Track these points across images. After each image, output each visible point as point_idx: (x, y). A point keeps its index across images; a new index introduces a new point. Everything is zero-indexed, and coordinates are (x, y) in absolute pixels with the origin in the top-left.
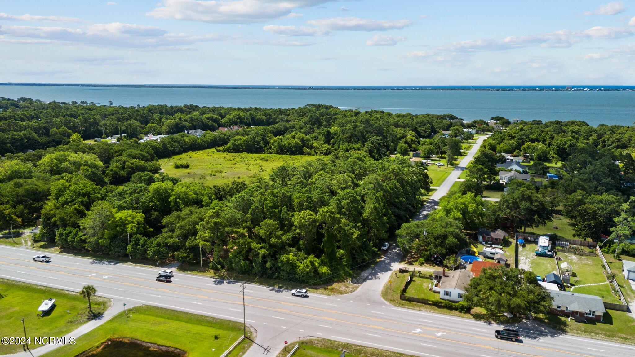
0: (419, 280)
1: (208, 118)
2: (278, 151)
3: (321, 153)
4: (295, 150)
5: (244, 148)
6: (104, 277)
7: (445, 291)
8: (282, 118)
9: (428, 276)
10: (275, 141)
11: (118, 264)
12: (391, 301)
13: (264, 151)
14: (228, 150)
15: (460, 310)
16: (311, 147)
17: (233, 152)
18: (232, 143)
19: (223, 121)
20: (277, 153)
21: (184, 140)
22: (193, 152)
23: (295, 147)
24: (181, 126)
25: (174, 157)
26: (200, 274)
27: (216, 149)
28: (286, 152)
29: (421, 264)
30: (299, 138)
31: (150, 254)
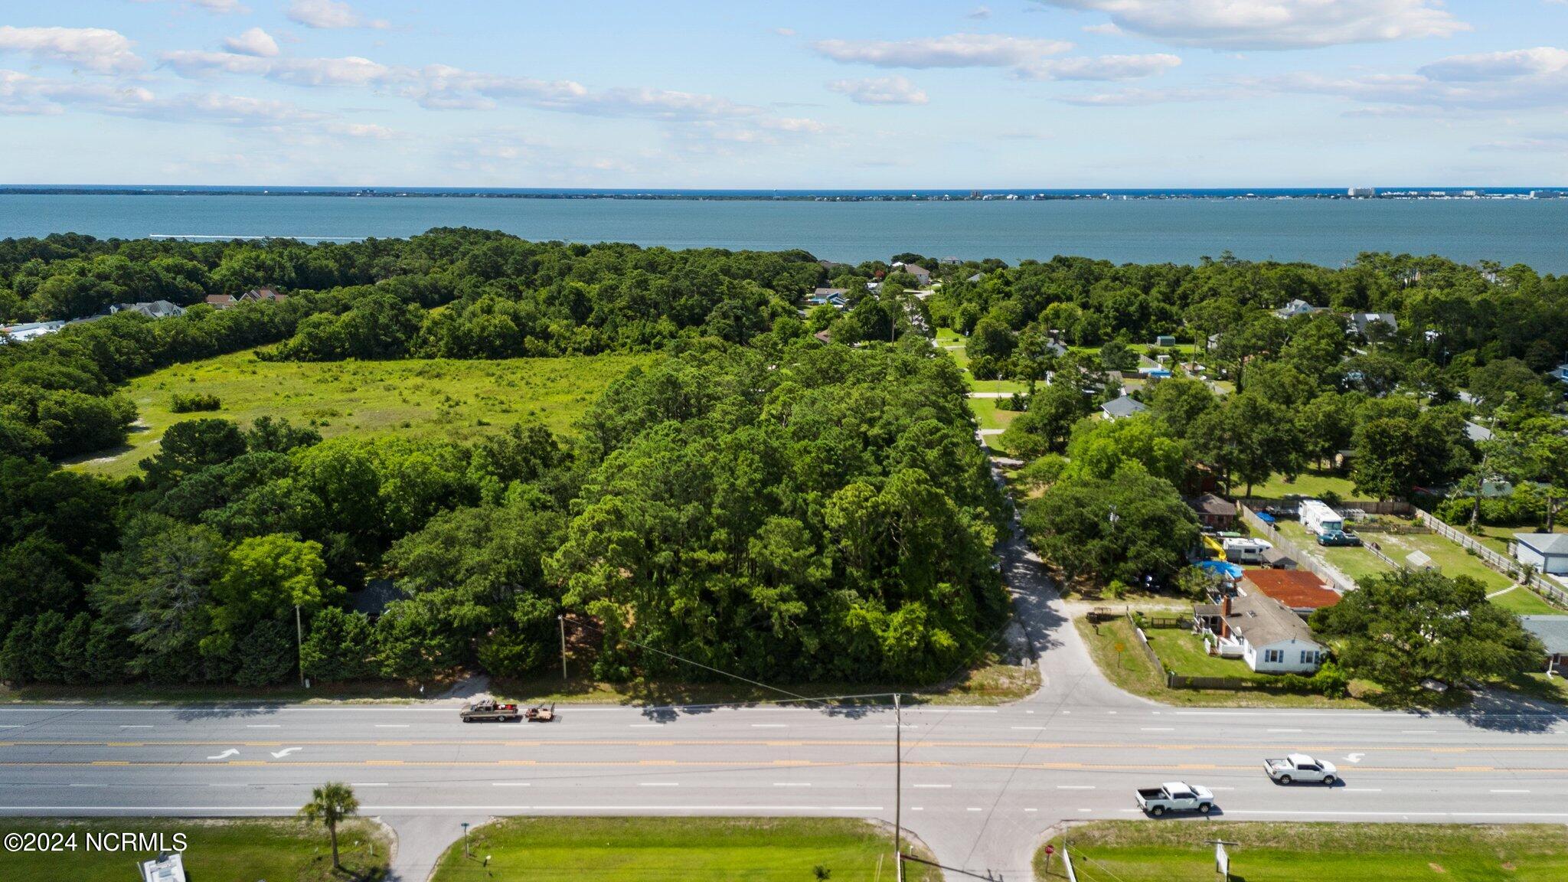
0: (1159, 634)
1: (168, 269)
2: (453, 349)
3: (575, 350)
4: (502, 346)
5: (347, 345)
6: (277, 755)
7: (1267, 652)
8: (386, 263)
9: (1173, 622)
10: (435, 323)
11: (282, 709)
12: (1151, 694)
13: (407, 351)
14: (297, 355)
15: (1329, 691)
16: (546, 335)
17: (314, 360)
18: (309, 334)
19: (216, 276)
20: (450, 354)
21: (149, 331)
22: (184, 366)
23: (499, 335)
24: (98, 292)
25: (135, 381)
26: (580, 698)
27: (257, 354)
28: (476, 352)
29: (1120, 595)
30: (505, 313)
31: (391, 662)
